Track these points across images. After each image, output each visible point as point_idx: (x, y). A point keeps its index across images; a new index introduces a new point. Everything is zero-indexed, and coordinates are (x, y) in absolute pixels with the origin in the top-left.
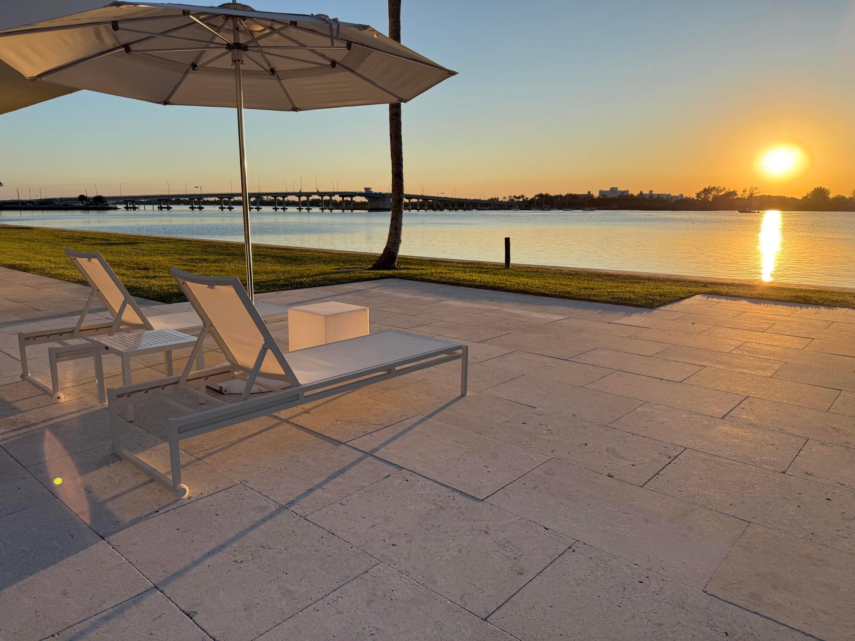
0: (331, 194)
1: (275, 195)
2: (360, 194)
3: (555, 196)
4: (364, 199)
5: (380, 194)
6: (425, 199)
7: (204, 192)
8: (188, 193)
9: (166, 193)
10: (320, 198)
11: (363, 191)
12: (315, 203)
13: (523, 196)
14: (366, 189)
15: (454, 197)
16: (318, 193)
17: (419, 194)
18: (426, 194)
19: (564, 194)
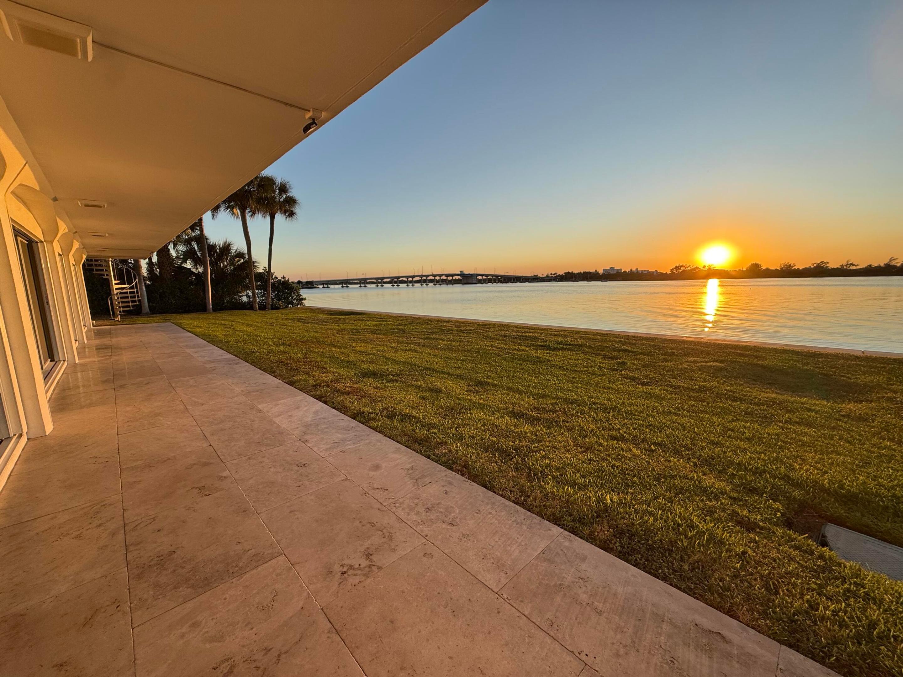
0: (440, 275)
1: (407, 277)
2: (458, 275)
3: (584, 272)
4: (459, 277)
5: (469, 274)
6: (497, 276)
7: (368, 277)
8: (358, 278)
9: (346, 278)
10: (433, 278)
11: (459, 273)
12: (431, 281)
13: (556, 274)
14: (461, 271)
15: (515, 275)
16: (433, 275)
17: (493, 273)
18: (497, 274)
19: (582, 272)
